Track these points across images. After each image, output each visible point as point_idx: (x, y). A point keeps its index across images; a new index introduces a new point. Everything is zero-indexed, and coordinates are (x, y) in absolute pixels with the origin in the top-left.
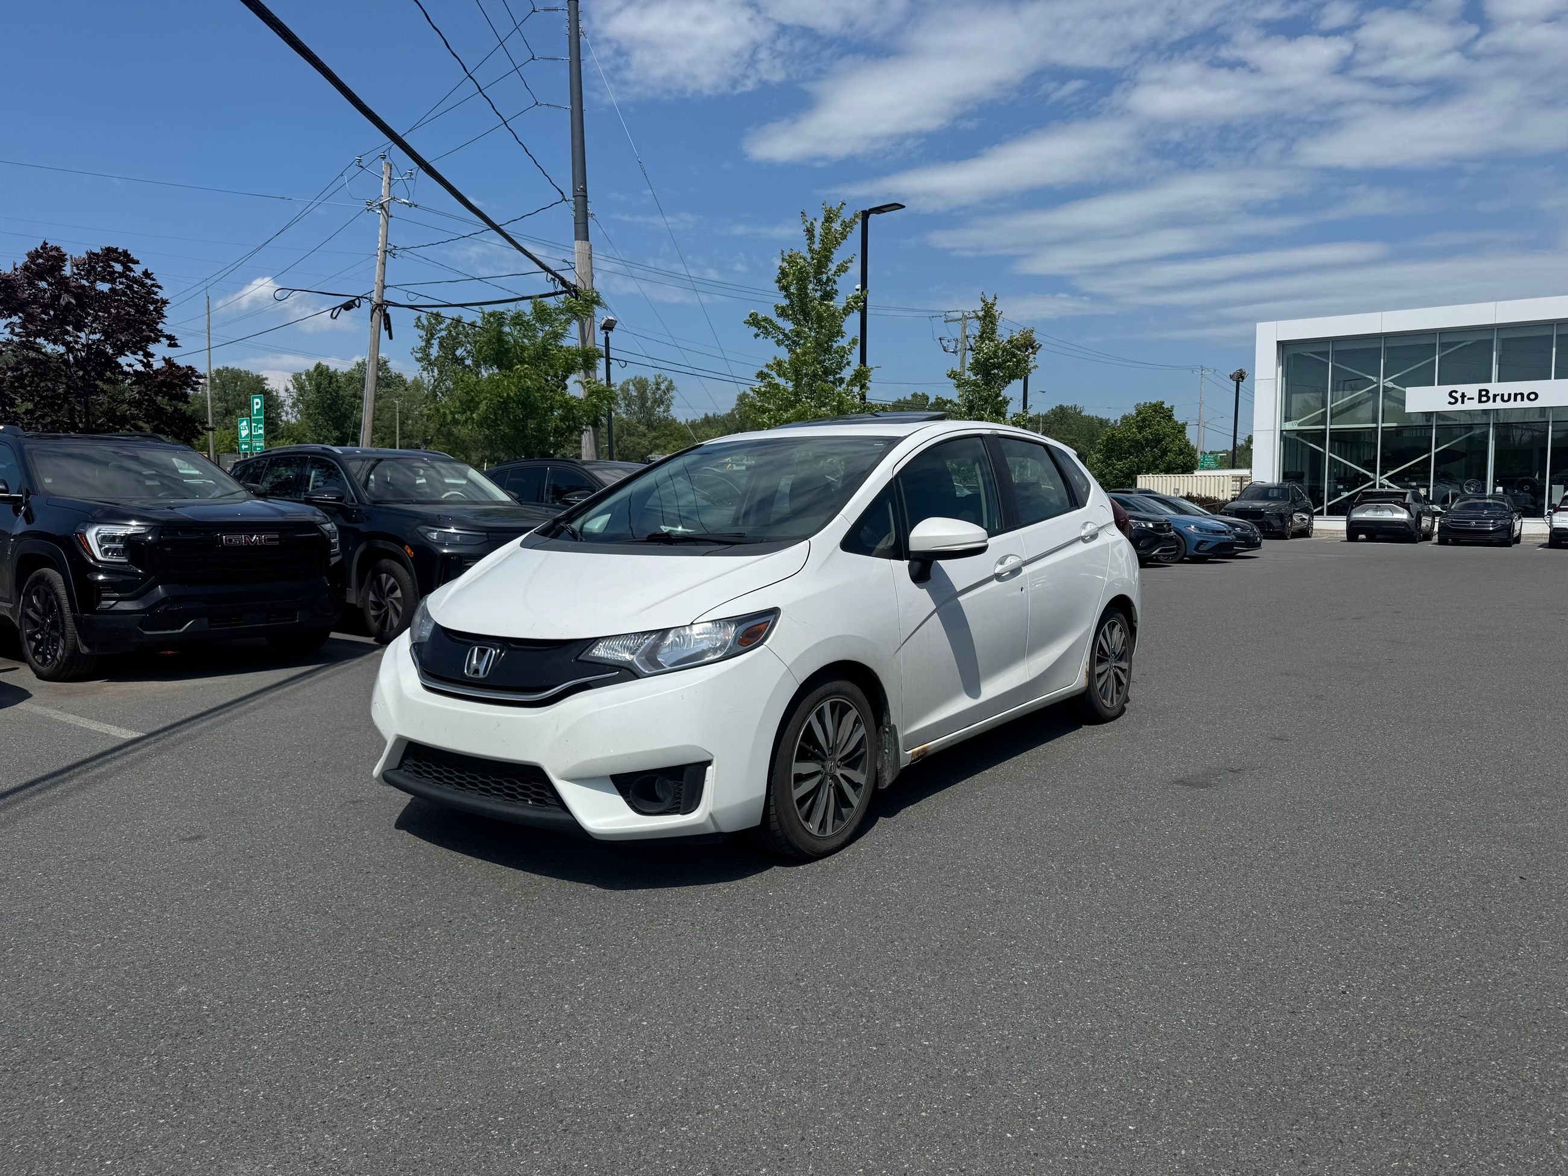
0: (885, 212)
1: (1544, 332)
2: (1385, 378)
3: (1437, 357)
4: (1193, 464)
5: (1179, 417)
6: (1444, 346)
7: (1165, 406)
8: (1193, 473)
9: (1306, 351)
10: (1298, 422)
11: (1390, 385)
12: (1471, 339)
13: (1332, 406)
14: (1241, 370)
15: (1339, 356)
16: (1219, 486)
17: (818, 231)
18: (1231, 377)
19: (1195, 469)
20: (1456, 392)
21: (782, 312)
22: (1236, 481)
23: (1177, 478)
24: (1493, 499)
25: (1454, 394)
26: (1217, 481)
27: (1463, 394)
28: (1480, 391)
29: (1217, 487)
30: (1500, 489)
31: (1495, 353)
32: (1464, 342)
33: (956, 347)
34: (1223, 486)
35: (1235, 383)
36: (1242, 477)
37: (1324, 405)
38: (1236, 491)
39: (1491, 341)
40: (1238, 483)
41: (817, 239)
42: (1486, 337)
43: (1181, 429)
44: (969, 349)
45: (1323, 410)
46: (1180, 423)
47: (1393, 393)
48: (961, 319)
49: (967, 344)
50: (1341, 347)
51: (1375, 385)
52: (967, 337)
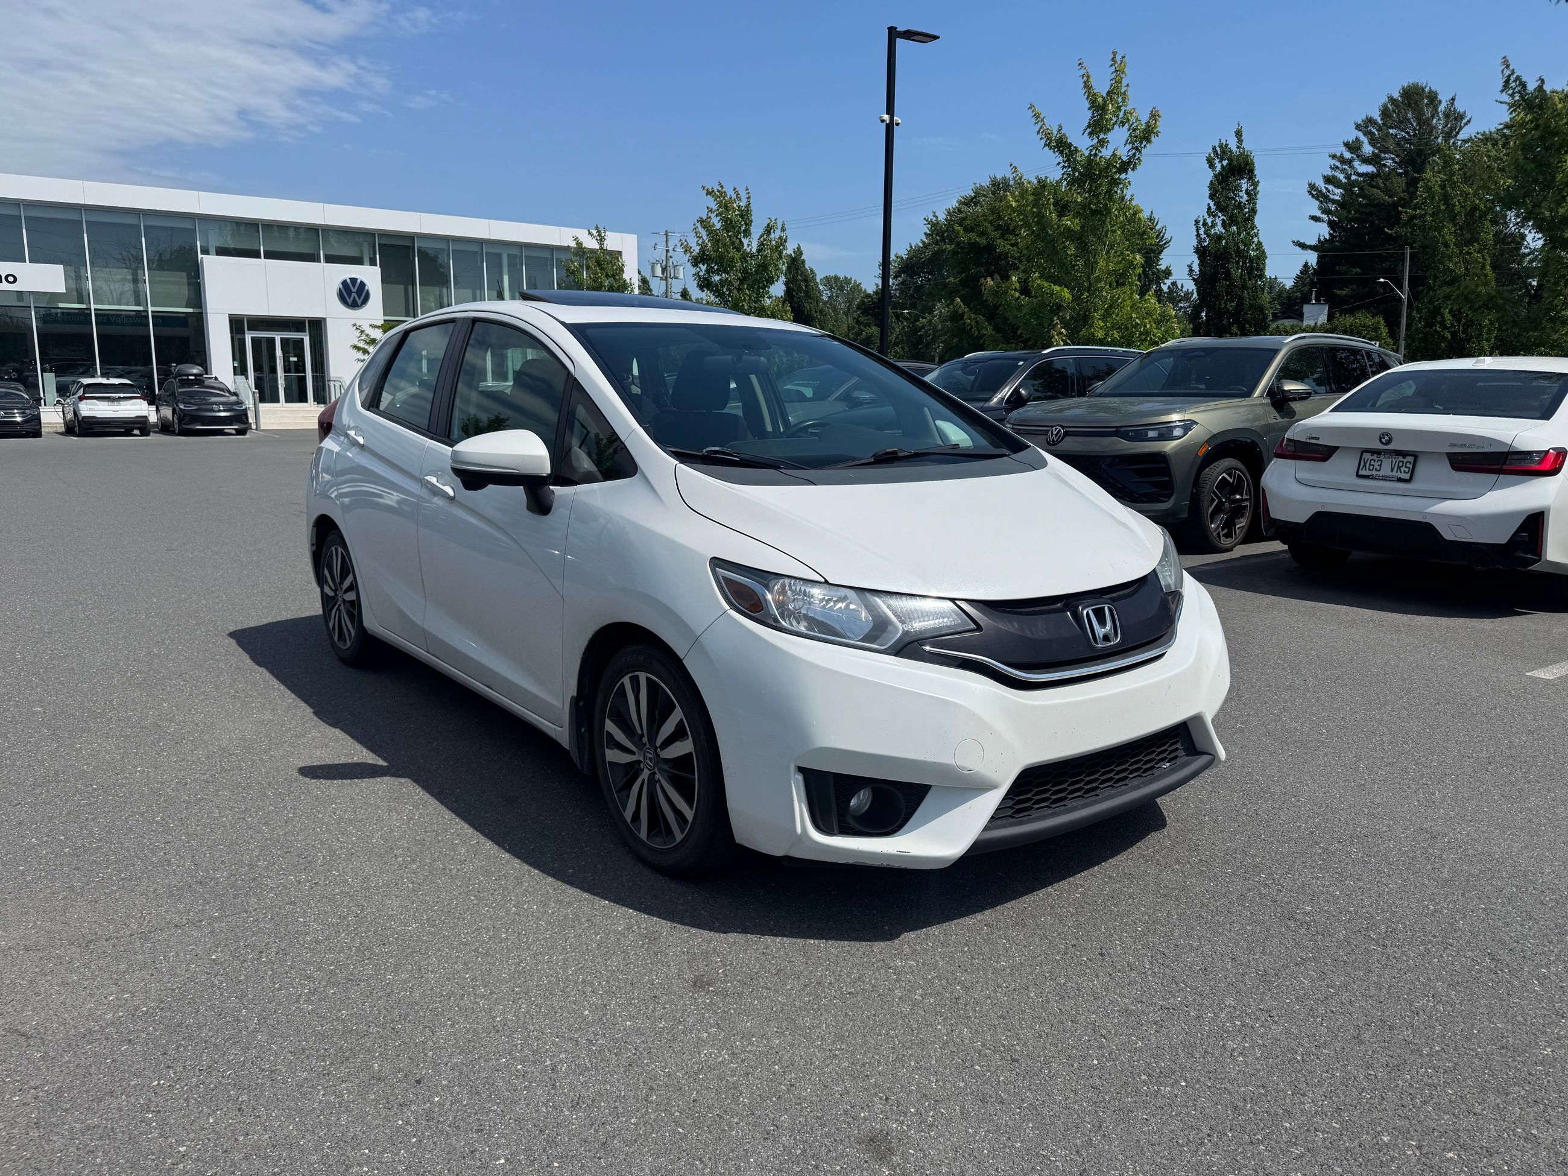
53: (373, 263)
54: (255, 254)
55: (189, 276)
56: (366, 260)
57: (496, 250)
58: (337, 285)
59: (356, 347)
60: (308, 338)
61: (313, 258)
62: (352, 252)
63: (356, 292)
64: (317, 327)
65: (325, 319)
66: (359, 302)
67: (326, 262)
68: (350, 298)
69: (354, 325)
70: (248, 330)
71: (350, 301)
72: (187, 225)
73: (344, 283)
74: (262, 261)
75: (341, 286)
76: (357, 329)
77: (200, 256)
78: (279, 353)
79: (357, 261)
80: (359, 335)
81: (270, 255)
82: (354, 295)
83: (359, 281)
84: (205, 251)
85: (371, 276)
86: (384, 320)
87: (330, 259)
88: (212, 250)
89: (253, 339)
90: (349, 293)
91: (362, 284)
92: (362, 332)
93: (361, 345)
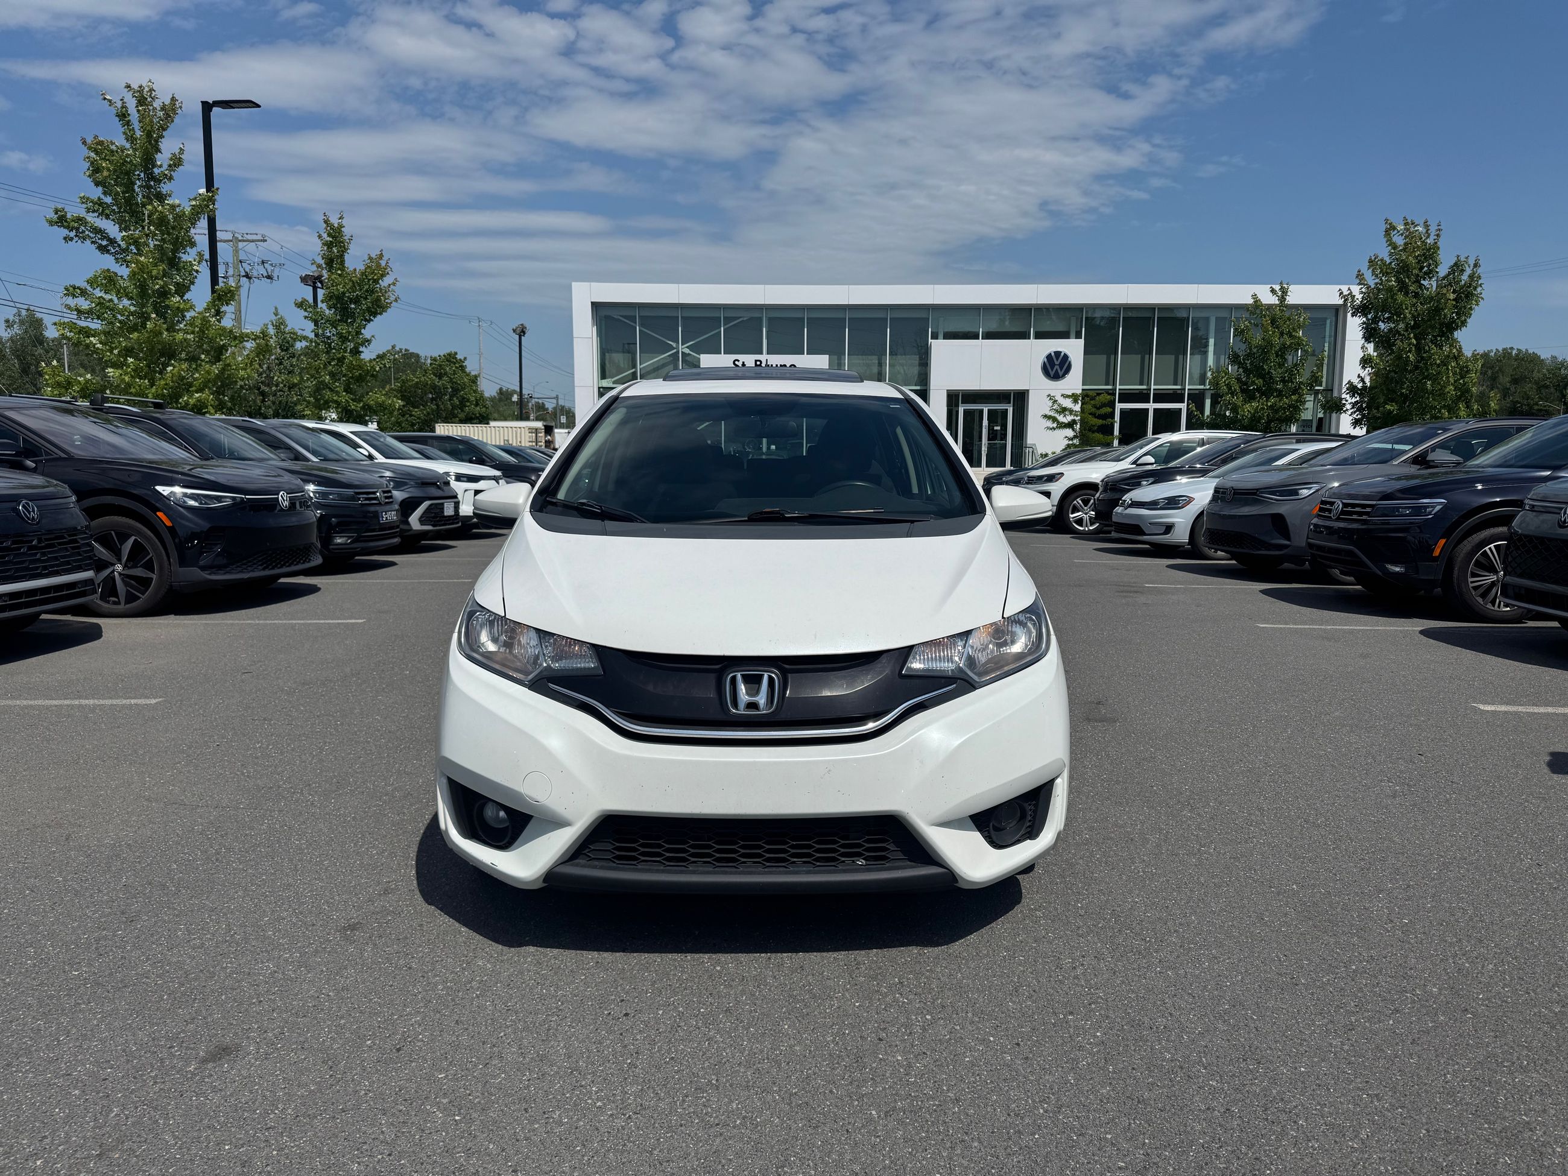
0: (234, 108)
1: (798, 315)
2: (682, 345)
3: (722, 328)
4: (488, 415)
5: (471, 367)
6: (728, 320)
7: (458, 357)
8: (488, 424)
9: (615, 314)
10: (613, 380)
11: (687, 351)
12: (746, 316)
13: (642, 366)
14: (522, 325)
15: (645, 322)
16: (516, 437)
17: (134, 116)
18: (514, 331)
19: (489, 419)
20: (738, 361)
21: (100, 209)
22: (532, 433)
23: (476, 428)
24: (767, 455)
25: (736, 362)
26: (514, 432)
27: (743, 362)
28: (756, 361)
29: (514, 438)
30: (773, 447)
31: (764, 329)
32: (740, 317)
33: (227, 272)
34: (521, 438)
35: (517, 337)
36: (536, 429)
37: (634, 366)
38: (532, 442)
39: (760, 319)
40: (534, 435)
41: (136, 125)
42: (756, 315)
43: (474, 380)
44: (243, 276)
45: (634, 370)
46: (473, 373)
47: (688, 358)
48: (231, 241)
49: (241, 269)
50: (646, 313)
51: (675, 350)
52: (241, 262)
53: (1078, 336)
54: (975, 336)
55: (921, 359)
56: (1073, 334)
57: (1204, 314)
58: (1041, 358)
59: (1045, 416)
60: (1012, 408)
61: (1024, 335)
62: (1061, 328)
63: (1059, 365)
64: (1020, 398)
65: (1028, 391)
66: (1061, 373)
67: (1035, 339)
68: (1052, 370)
69: (1049, 395)
70: (962, 403)
71: (1052, 373)
72: (922, 315)
73: (1049, 357)
74: (980, 342)
75: (1046, 360)
76: (1050, 399)
77: (930, 340)
78: (985, 422)
79: (1065, 335)
80: (1051, 405)
81: (989, 336)
82: (1057, 367)
83: (1062, 354)
84: (935, 336)
85: (1074, 348)
86: (1083, 390)
87: (1039, 335)
88: (941, 335)
89: (965, 411)
90: (1052, 365)
91: (1066, 357)
92: (1055, 401)
93: (1052, 414)
